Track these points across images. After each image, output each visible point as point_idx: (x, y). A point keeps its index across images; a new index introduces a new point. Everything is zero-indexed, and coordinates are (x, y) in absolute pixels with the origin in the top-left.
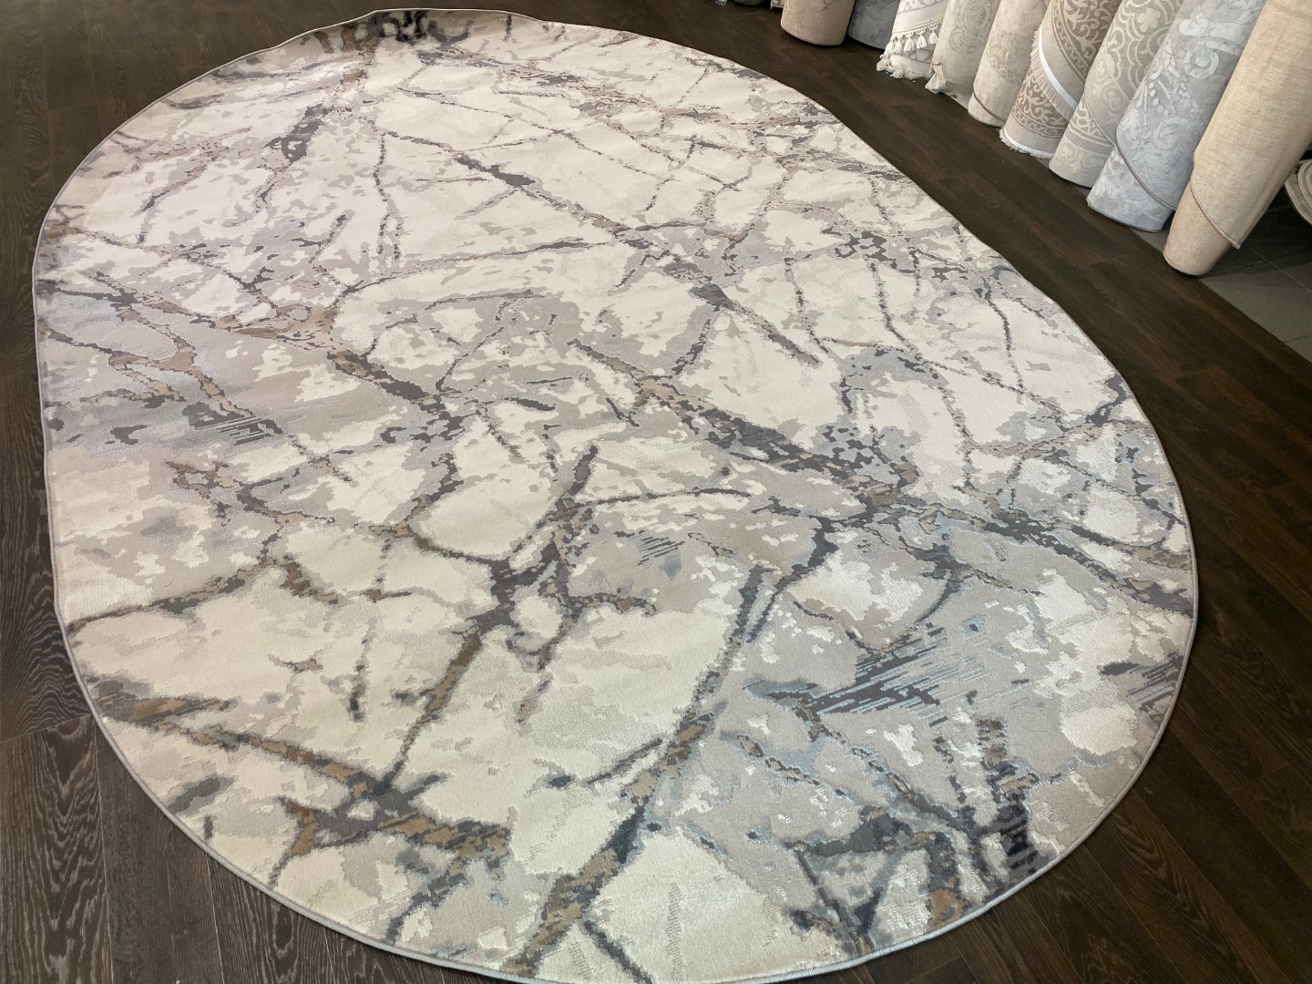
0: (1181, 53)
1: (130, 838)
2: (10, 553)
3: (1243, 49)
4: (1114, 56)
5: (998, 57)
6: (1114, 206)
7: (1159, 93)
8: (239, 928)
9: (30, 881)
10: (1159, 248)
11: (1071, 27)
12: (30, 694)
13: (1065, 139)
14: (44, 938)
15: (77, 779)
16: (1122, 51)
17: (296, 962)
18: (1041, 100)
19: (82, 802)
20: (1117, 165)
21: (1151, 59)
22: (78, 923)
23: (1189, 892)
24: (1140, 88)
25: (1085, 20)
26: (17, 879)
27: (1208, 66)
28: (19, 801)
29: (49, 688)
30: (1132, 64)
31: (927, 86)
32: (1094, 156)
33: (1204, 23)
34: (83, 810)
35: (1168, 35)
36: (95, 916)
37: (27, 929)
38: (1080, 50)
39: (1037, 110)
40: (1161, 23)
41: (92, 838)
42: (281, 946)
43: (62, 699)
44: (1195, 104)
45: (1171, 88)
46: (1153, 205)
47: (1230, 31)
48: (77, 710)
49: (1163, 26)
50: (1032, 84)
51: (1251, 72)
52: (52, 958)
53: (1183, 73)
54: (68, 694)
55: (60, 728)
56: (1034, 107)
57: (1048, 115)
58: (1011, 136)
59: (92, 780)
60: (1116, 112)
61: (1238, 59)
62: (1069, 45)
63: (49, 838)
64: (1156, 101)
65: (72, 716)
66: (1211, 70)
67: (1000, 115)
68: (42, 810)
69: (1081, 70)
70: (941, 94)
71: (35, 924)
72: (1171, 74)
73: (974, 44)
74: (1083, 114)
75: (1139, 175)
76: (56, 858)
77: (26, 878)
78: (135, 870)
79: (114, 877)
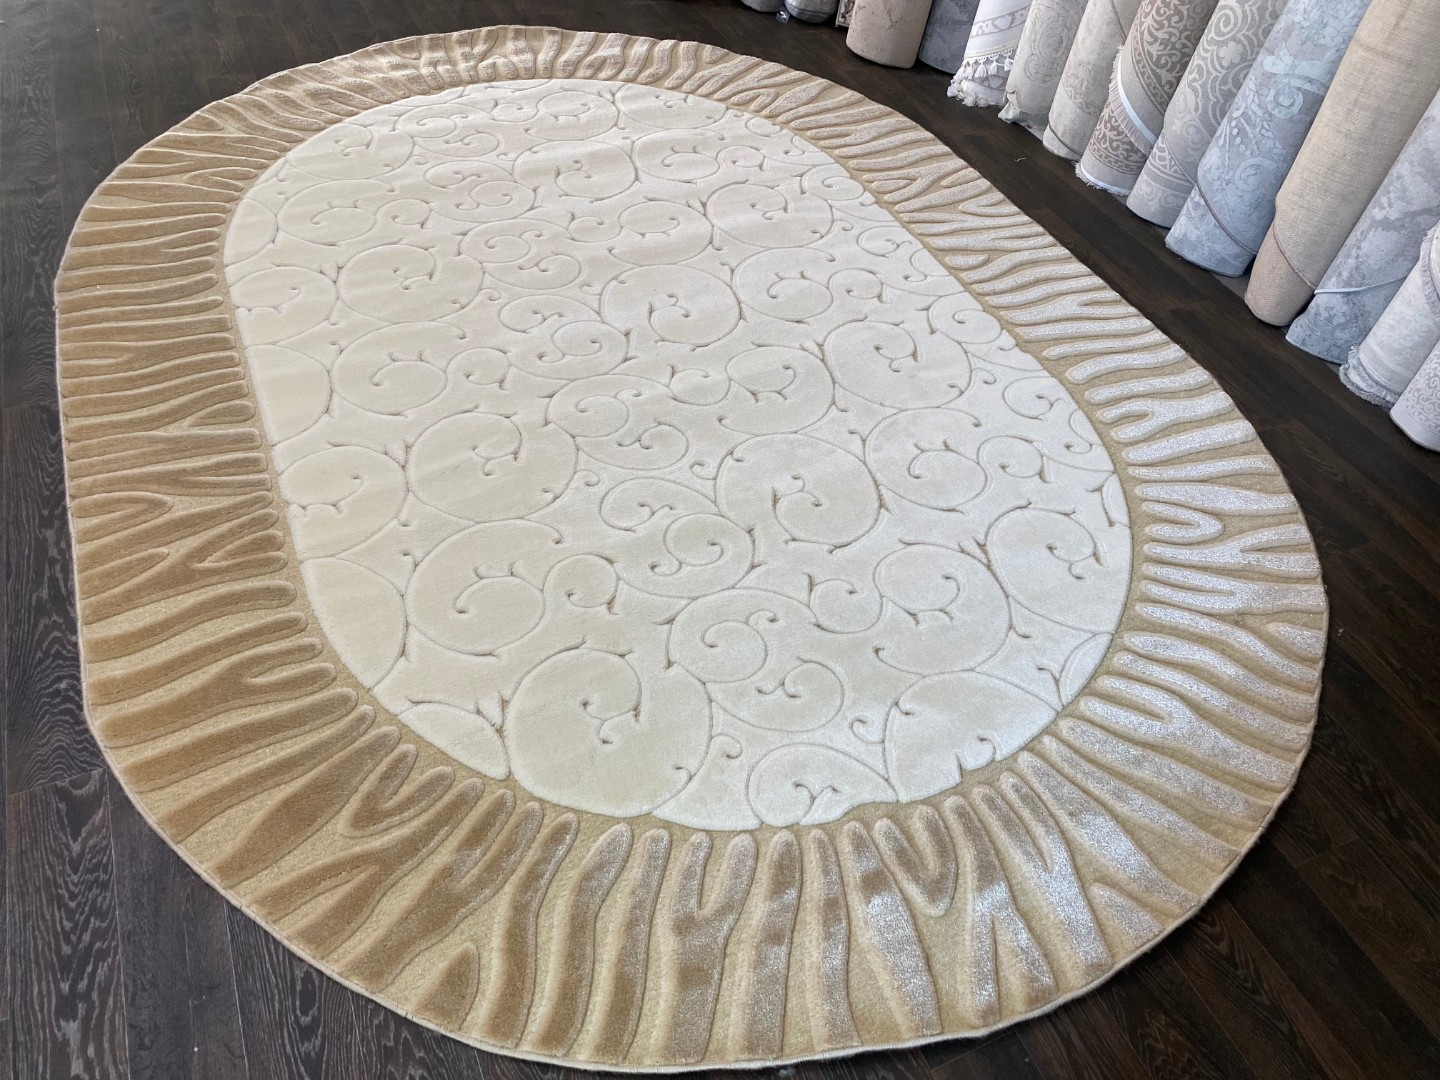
0: (1264, 91)
1: (144, 900)
2: (17, 598)
3: (1328, 88)
4: (1195, 90)
5: (1074, 87)
6: (1194, 248)
7: (1241, 132)
8: (260, 994)
9: (40, 942)
10: (1239, 294)
11: (1151, 59)
12: (39, 746)
13: (1143, 175)
14: (54, 1001)
15: (90, 835)
16: (1203, 86)
17: (321, 1029)
18: (1119, 134)
19: (95, 861)
20: (1197, 205)
21: (1234, 95)
22: (90, 987)
23: (1252, 967)
24: (1221, 127)
25: (1166, 52)
26: (25, 941)
27: (1292, 105)
28: (27, 860)
29: (59, 740)
30: (1213, 99)
31: (1000, 115)
32: (1173, 195)
33: (1288, 60)
34: (96, 868)
35: (1252, 71)
36: (109, 979)
37: (36, 991)
38: (1160, 84)
39: (1115, 144)
40: (1243, 58)
41: (105, 898)
42: (305, 1012)
43: (73, 752)
44: (1278, 145)
45: (1253, 127)
46: (1235, 249)
47: (1315, 69)
48: (89, 764)
49: (1246, 61)
50: (1110, 117)
51: (1335, 114)
52: (63, 1023)
53: (1266, 112)
54: (80, 747)
55: (71, 782)
56: (1111, 141)
57: (1126, 150)
58: (1088, 171)
59: (105, 838)
60: (1196, 150)
61: (1322, 99)
62: (1149, 77)
63: (60, 898)
64: (1238, 140)
65: (84, 770)
66: (1295, 109)
67: (1076, 148)
68: (52, 868)
69: (1161, 104)
70: (1015, 124)
71: (44, 986)
72: (1254, 113)
73: (1050, 73)
74: (1162, 150)
75: (1219, 217)
76: (68, 919)
77: (35, 939)
78: (150, 932)
79: (129, 938)
